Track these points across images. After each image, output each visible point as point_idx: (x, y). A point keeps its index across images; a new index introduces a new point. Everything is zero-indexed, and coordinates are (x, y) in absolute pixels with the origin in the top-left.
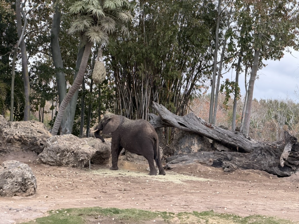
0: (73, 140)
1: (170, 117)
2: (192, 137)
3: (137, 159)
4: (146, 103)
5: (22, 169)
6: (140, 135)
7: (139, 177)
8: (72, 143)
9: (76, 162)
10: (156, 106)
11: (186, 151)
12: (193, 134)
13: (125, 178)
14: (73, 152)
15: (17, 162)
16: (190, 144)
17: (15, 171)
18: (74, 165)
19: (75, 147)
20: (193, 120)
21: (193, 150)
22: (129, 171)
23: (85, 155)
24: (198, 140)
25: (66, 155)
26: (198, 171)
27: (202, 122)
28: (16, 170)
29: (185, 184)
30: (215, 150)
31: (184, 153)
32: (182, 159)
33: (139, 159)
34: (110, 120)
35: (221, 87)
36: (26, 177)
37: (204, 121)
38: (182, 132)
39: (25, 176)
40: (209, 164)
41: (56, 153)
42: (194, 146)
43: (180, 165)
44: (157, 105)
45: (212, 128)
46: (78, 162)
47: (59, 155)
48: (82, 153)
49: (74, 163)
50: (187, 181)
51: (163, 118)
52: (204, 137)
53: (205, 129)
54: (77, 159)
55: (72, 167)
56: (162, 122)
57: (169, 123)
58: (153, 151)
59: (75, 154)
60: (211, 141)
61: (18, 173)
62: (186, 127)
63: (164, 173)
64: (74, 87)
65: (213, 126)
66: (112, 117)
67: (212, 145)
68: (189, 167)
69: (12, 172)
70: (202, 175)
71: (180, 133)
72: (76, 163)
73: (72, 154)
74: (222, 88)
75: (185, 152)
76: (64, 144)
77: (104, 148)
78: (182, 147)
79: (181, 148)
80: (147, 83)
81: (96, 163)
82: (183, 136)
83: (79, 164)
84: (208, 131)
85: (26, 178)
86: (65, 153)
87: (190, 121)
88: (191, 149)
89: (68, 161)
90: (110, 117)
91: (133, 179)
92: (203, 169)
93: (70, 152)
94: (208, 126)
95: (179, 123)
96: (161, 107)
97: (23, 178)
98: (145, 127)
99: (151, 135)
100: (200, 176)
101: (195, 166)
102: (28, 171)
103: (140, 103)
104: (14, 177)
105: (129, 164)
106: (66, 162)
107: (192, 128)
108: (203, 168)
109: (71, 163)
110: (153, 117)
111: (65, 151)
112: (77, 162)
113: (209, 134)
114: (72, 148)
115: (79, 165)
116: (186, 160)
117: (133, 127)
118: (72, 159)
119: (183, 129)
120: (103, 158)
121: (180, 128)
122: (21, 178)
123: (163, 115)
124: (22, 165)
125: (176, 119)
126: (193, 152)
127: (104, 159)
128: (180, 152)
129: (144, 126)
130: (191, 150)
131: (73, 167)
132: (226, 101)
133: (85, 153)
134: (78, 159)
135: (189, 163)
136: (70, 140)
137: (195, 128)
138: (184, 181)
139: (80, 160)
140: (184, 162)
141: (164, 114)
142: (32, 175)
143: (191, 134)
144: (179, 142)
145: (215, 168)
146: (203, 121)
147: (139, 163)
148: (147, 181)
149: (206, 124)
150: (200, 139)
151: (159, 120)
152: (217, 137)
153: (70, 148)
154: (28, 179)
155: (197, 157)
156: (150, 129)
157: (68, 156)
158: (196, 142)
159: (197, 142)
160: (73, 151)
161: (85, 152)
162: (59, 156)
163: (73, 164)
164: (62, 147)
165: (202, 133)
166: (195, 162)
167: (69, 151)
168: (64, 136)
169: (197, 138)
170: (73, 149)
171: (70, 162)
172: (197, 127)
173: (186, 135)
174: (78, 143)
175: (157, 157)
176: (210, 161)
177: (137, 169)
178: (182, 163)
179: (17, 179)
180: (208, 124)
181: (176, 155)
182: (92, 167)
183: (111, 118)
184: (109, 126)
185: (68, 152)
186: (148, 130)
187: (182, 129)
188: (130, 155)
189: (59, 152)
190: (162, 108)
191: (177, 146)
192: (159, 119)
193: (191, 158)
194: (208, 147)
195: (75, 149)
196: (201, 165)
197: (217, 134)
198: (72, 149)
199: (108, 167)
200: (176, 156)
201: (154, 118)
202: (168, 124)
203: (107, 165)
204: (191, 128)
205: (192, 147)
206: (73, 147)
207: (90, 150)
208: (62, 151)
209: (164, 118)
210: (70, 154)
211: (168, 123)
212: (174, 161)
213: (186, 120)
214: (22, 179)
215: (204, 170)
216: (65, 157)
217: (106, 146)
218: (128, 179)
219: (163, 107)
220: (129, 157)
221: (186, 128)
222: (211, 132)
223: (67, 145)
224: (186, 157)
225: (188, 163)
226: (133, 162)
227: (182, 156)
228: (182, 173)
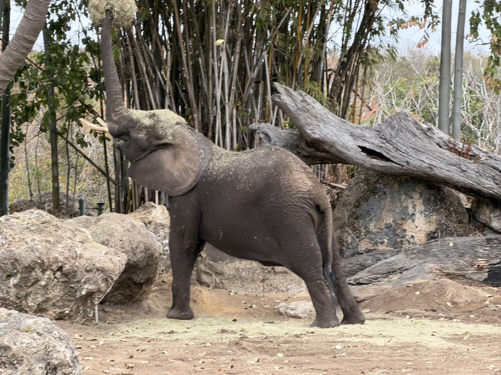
0: (52, 229)
1: (334, 130)
2: (405, 194)
3: (237, 277)
4: (227, 91)
5: (39, 334)
6: (272, 200)
7: (297, 336)
8: (52, 240)
9: (69, 301)
10: (285, 98)
11: (386, 241)
12: (407, 181)
13: (259, 342)
14: (60, 269)
16: (397, 216)
17: (22, 343)
18: (63, 312)
19: (67, 254)
20: (409, 135)
21: (409, 234)
22: (235, 320)
23: (99, 276)
24: (427, 202)
25: (37, 281)
26: (449, 304)
27: (438, 140)
28: (26, 339)
30: (483, 231)
31: (381, 248)
32: (386, 269)
33: (241, 277)
35: (472, 19)
36: (56, 359)
37: (446, 137)
38: (366, 179)
39: (55, 355)
40: (475, 277)
41: (4, 278)
42: (413, 221)
43: (386, 285)
44: (290, 95)
45: (474, 157)
46: (77, 300)
47: (13, 281)
48: (87, 271)
49: (64, 306)
51: (308, 135)
52: (447, 189)
53: (453, 162)
54: (72, 292)
55: (57, 319)
56: (303, 149)
57: (327, 152)
59: (65, 275)
60: (465, 201)
61: (34, 350)
62: (388, 160)
64: (17, 50)
65: (477, 152)
67: (472, 214)
68: (418, 293)
69: (14, 348)
70: (472, 316)
71: (357, 183)
72: (68, 306)
73: (58, 274)
75: (382, 243)
76: (26, 242)
77: (138, 250)
78: (372, 227)
79: (368, 232)
81: (113, 299)
82: (374, 191)
83: (78, 307)
84: (464, 168)
85: (56, 362)
86: (33, 274)
87: (401, 141)
88: (405, 231)
89: (43, 299)
91: (287, 345)
92: (463, 296)
93: (52, 270)
94: (460, 154)
95: (364, 149)
96: (301, 98)
97: (48, 364)
99: (306, 196)
100: (467, 320)
101: (437, 286)
102: (60, 339)
104: (20, 362)
105: (214, 295)
106: (39, 305)
107: (408, 162)
108: (465, 293)
109: (54, 305)
110: (270, 134)
111: (33, 269)
112: (74, 302)
113: (468, 177)
114: (57, 255)
115: (77, 312)
116: (401, 270)
118: (56, 293)
119: (377, 168)
120: (135, 284)
121: (367, 165)
122: (43, 365)
123: (308, 124)
125: (352, 135)
126: (411, 240)
127: (140, 285)
128: (364, 246)
130: (404, 237)
131: (60, 318)
132: (493, 67)
133: (98, 270)
134: (76, 292)
135: (413, 277)
136: (42, 231)
137: (418, 163)
139: (84, 293)
140: (395, 277)
141: (315, 122)
142: (73, 353)
143: (400, 184)
144: (359, 212)
145: (496, 289)
146: (440, 138)
147: (242, 292)
149: (451, 146)
150: (432, 198)
151: (292, 145)
152: (495, 186)
153: (51, 257)
154: (62, 365)
155: (435, 256)
156: (303, 176)
157: (43, 283)
158: (420, 207)
159: (422, 208)
160: (60, 264)
161: (98, 265)
162: (15, 286)
163: (58, 311)
164: (24, 254)
165: (442, 175)
166: (430, 273)
167: (48, 267)
168: (18, 218)
169: (421, 194)
170: (61, 258)
171: (51, 303)
172: (424, 159)
173: (385, 185)
174: (70, 238)
175: (330, 267)
176: (480, 269)
178: (389, 282)
179: (29, 370)
180: (460, 145)
182: (102, 314)
183: (173, 143)
185: (44, 271)
186: (295, 181)
187: (372, 169)
188: (211, 267)
189: (16, 274)
190: (304, 104)
191: (353, 224)
192: (291, 141)
193: (415, 262)
194: (460, 222)
195: (67, 259)
197: (494, 178)
198: (56, 260)
199: (149, 312)
200: (360, 259)
201: (274, 139)
202: (323, 154)
203: (145, 304)
204: (404, 164)
205: (405, 227)
206: (59, 253)
207: (111, 260)
208: (26, 267)
209: (313, 136)
210: (52, 277)
211: (324, 151)
212: (362, 275)
213: (388, 137)
214: (46, 368)
215: (469, 300)
216: (36, 286)
217: (145, 240)
218: (272, 346)
219: (310, 99)
220: (206, 273)
221: (388, 164)
222: (473, 174)
223: (39, 247)
224: (399, 259)
225: (410, 279)
226: (224, 288)
227: (379, 260)
228: (405, 314)
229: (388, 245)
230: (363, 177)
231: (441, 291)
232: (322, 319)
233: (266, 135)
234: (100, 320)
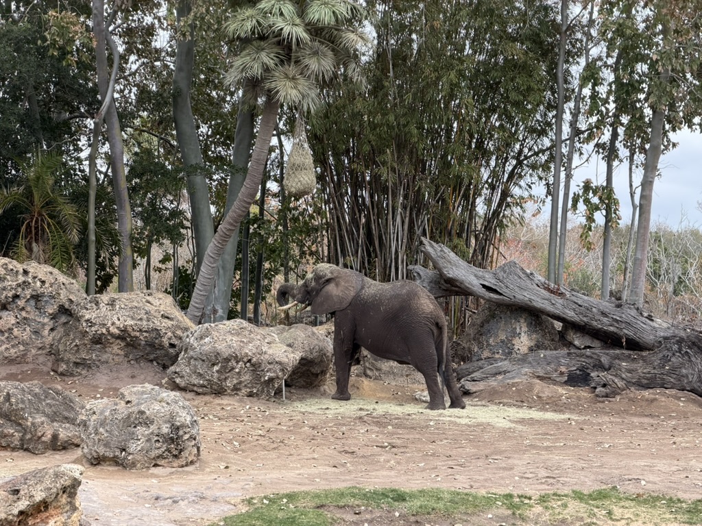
0: (247, 333)
1: (463, 272)
2: (515, 318)
3: (391, 373)
4: (400, 243)
5: (168, 403)
7: (409, 415)
8: (245, 341)
9: (256, 383)
10: (429, 248)
11: (500, 351)
12: (516, 310)
13: (378, 418)
14: (249, 361)
15: (152, 389)
16: (509, 334)
17: (154, 409)
18: (252, 392)
19: (254, 350)
20: (516, 278)
21: (516, 347)
22: (377, 402)
23: (278, 367)
24: (529, 325)
25: (233, 369)
26: (535, 397)
27: (537, 282)
28: (157, 406)
29: (520, 427)
30: (569, 347)
31: (497, 356)
32: (494, 371)
33: (393, 372)
34: (329, 281)
35: (573, 198)
36: (179, 422)
37: (543, 279)
38: (489, 308)
39: (178, 419)
40: (558, 380)
41: (210, 366)
42: (520, 338)
43: (493, 383)
44: (432, 247)
45: (561, 294)
46: (262, 384)
47: (216, 368)
48: (269, 363)
49: (253, 387)
50: (522, 421)
51: (445, 275)
52: (543, 317)
53: (546, 297)
54: (258, 377)
55: (248, 396)
56: (442, 284)
57: (459, 287)
58: (435, 352)
59: (253, 365)
60: (558, 325)
61: (162, 415)
62: (501, 294)
63: (463, 405)
64: (239, 209)
65: (564, 291)
66: (335, 275)
67: (562, 335)
68: (514, 389)
69: (148, 412)
70: (547, 406)
71: (483, 310)
72: (255, 387)
73: (248, 365)
74: (575, 201)
75: (498, 353)
76: (227, 342)
77: (315, 351)
78: (491, 341)
79: (488, 345)
80: (400, 194)
81: (297, 384)
82: (493, 316)
83: (263, 388)
84: (554, 302)
85: (179, 424)
86: (230, 363)
87: (510, 281)
88: (514, 345)
89: (237, 381)
90: (329, 276)
91: (396, 421)
92: (546, 392)
93: (243, 361)
94: (552, 292)
95: (484, 286)
96: (440, 249)
97: (173, 425)
98: (416, 298)
99: (429, 316)
100: (543, 409)
101: (528, 384)
103: (385, 241)
104: (152, 422)
105: (372, 384)
106: (234, 385)
107: (514, 296)
108: (547, 390)
109: (245, 386)
110: (421, 273)
111: (230, 360)
112: (259, 385)
113: (556, 308)
114: (247, 351)
115: (263, 391)
116: (505, 372)
117: (388, 299)
118: (246, 377)
119: (493, 300)
120: (313, 374)
121: (487, 297)
122: (168, 425)
123: (445, 268)
124: (168, 396)
125: (476, 276)
126: (518, 352)
127: (317, 375)
128: (486, 354)
129: (412, 295)
130: (513, 349)
131: (250, 395)
132: (587, 232)
133: (277, 363)
134: (261, 377)
135: (513, 378)
136: (239, 334)
137: (522, 297)
138: (516, 422)
139: (266, 378)
140: (500, 377)
141: (449, 266)
142: (192, 418)
143: (512, 311)
144: (483, 330)
145: (572, 388)
146: (539, 280)
147: (394, 383)
148: (432, 423)
149: (546, 286)
150: (534, 323)
151: (436, 281)
152: (576, 316)
153: (243, 352)
154: (183, 426)
155: (530, 363)
156: (428, 301)
157: (237, 370)
158: (525, 329)
159: (526, 329)
160: (249, 358)
161: (277, 359)
162: (217, 371)
163: (248, 390)
164: (224, 350)
165: (538, 307)
166: (525, 375)
167: (240, 359)
168: (225, 325)
169: (525, 319)
170: (250, 354)
171: (243, 385)
172: (526, 295)
173: (501, 312)
174: (259, 340)
175: (444, 366)
176: (562, 373)
177: (393, 397)
178: (495, 380)
179: (159, 428)
180: (552, 285)
181: (477, 360)
182: (288, 394)
183: (333, 277)
184: (328, 297)
185: (237, 362)
186: (422, 304)
187: (489, 301)
188: (373, 365)
189: (218, 363)
190: (442, 253)
191: (478, 339)
192: (435, 279)
193: (515, 367)
194: (553, 340)
195: (254, 354)
196: (539, 381)
197: (574, 310)
198: (247, 355)
199: (324, 394)
200: (480, 363)
201: (423, 277)
202: (457, 289)
203: (322, 389)
204: (512, 298)
205: (513, 343)
206: (249, 350)
207: (287, 356)
208: (225, 359)
209: (448, 275)
210: (244, 366)
211: (457, 286)
212: (476, 375)
213: (501, 278)
214: (171, 428)
215: (550, 395)
216: (232, 372)
217: (320, 344)
218: (386, 420)
219: (446, 250)
220: (370, 369)
221: (501, 297)
222: (559, 306)
223: (235, 345)
224: (504, 364)
225: (510, 379)
226: (381, 380)
227: (493, 364)
228: (500, 403)
229: (502, 354)
230: (487, 306)
231: (530, 387)
232: (434, 403)
233: (418, 274)
234: (286, 398)
